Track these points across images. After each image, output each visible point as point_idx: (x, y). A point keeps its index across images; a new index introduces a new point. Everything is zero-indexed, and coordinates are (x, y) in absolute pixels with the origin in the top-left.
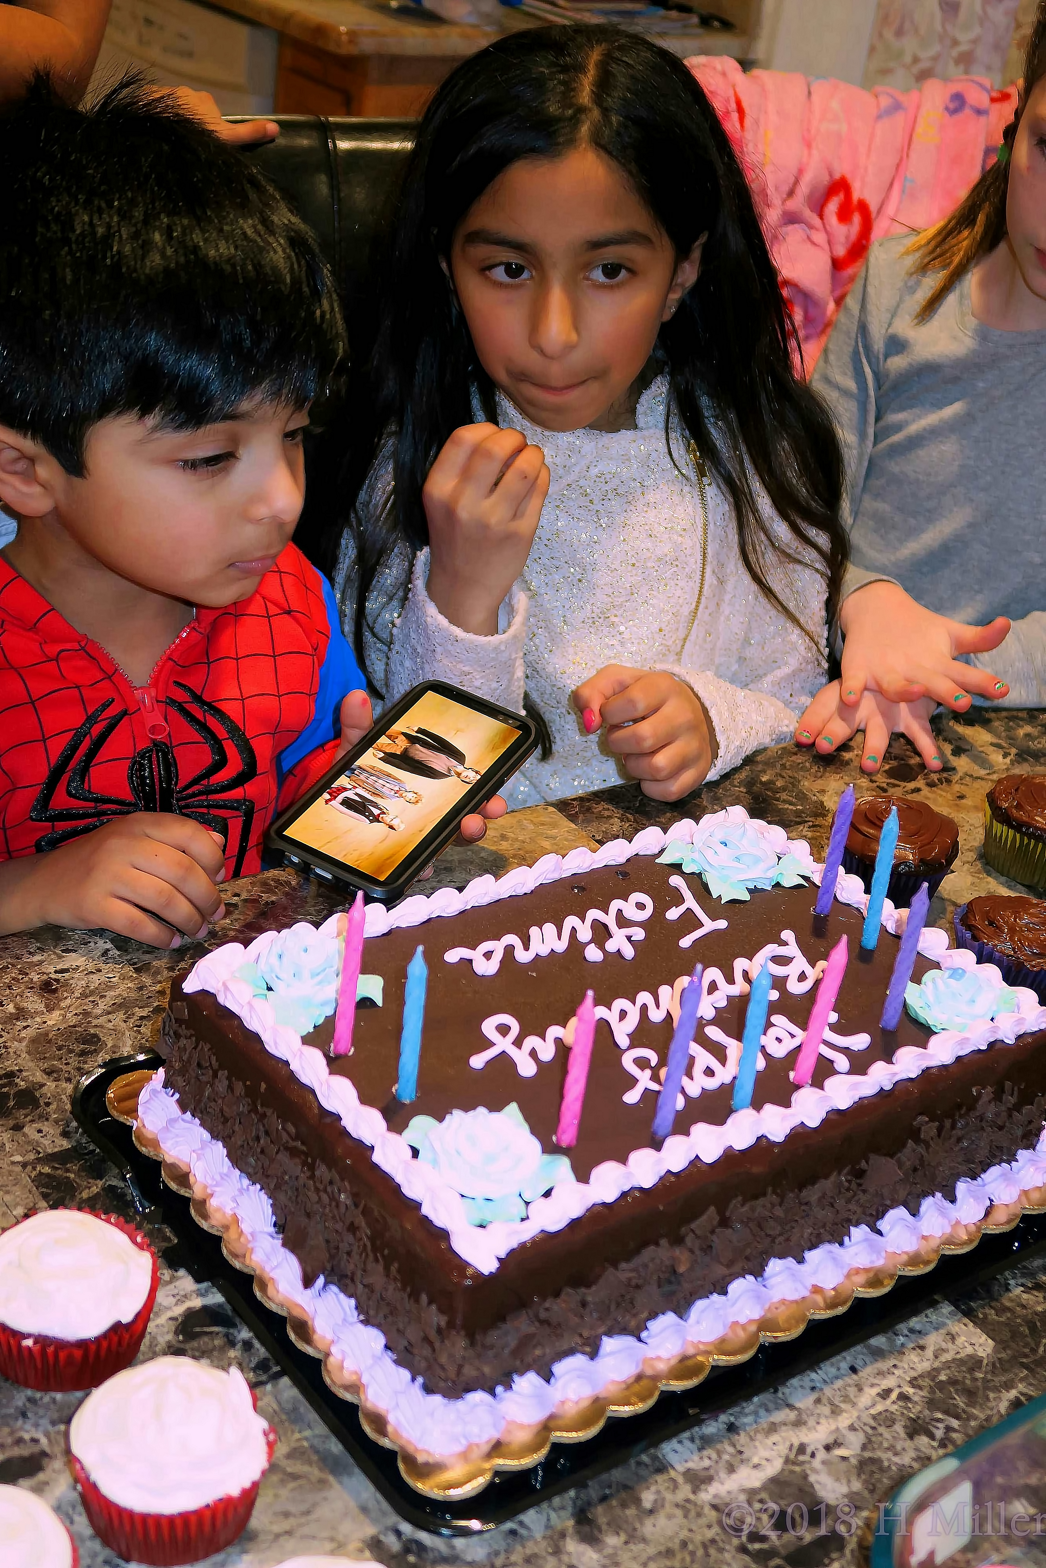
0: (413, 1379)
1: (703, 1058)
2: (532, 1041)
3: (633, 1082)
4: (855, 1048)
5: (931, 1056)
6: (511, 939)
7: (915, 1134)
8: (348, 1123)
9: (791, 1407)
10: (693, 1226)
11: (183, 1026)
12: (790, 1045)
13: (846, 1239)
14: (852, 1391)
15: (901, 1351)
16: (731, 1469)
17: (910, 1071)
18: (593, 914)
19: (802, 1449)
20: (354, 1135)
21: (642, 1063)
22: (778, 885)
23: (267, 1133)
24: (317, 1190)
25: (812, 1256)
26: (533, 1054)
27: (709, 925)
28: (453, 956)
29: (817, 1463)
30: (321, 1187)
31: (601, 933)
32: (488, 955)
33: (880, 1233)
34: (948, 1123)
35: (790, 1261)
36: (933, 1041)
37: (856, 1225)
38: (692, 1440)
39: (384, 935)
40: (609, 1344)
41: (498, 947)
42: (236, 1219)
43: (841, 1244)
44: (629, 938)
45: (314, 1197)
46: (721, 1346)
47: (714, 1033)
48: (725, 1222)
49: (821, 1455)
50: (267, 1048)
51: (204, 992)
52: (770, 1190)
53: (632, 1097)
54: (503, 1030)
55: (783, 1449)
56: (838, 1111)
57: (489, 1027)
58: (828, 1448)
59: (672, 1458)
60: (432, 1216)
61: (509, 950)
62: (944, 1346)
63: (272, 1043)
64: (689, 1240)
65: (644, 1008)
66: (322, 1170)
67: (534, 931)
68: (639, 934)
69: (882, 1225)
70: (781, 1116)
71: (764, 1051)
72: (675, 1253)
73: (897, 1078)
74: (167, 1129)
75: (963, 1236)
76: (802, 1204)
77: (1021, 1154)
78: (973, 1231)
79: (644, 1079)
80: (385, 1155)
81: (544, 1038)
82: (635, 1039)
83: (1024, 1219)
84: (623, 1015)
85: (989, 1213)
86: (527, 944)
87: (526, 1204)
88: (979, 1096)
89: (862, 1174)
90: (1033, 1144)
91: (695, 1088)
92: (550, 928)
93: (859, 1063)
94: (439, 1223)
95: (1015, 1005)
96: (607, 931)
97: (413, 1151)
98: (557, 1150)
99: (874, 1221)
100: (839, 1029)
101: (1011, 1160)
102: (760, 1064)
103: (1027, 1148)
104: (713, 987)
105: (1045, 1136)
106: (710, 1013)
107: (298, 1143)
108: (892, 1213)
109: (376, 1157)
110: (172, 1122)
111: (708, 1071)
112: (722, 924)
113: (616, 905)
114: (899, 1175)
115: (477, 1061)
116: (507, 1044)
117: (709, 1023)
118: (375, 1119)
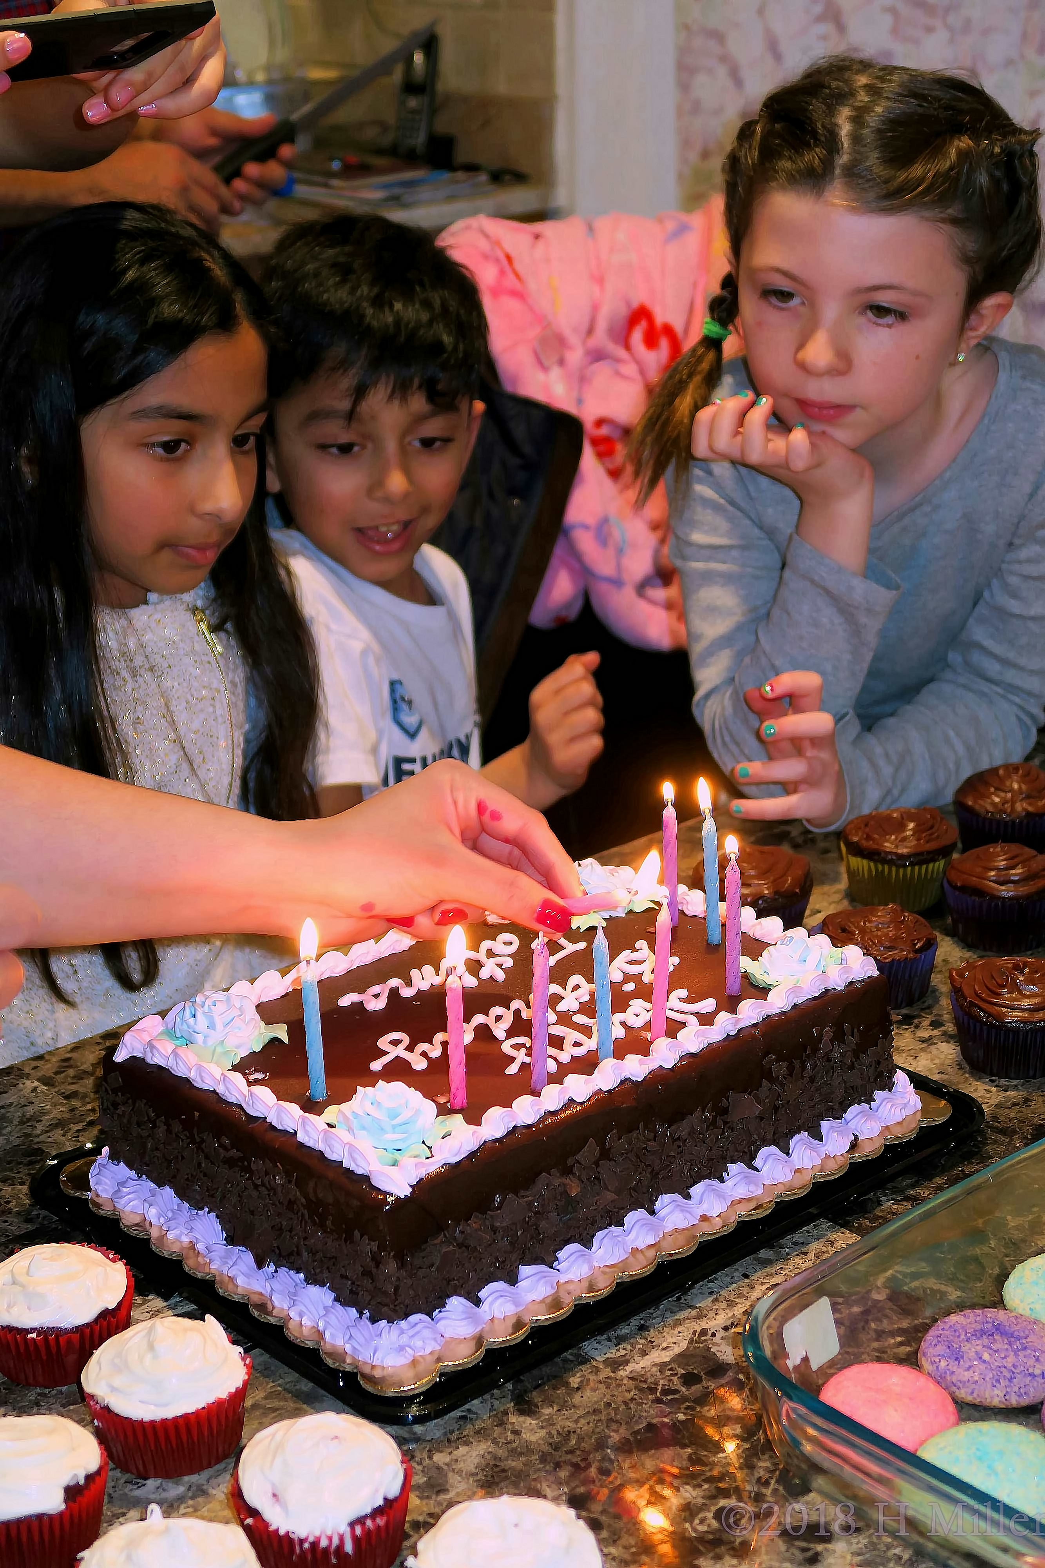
0: (361, 1314)
1: (571, 1035)
2: (424, 1046)
3: (513, 1059)
4: (704, 1011)
5: (771, 1006)
6: (394, 982)
7: (768, 1075)
8: (272, 1119)
9: (693, 1307)
10: (578, 1157)
11: (120, 1094)
12: (645, 1017)
13: (725, 1174)
14: (745, 1290)
15: (787, 1258)
16: (644, 1353)
17: (751, 1018)
19: (704, 1332)
20: (280, 1128)
21: (517, 1047)
22: (631, 911)
23: (207, 1157)
24: (256, 1187)
25: (696, 1190)
26: (424, 1054)
27: (570, 948)
28: (345, 1001)
29: (717, 1340)
30: (259, 1182)
31: (474, 966)
32: (376, 996)
33: (756, 1169)
34: (797, 1063)
35: (677, 1196)
36: (770, 994)
37: (734, 1162)
38: (609, 1340)
39: (282, 997)
40: (525, 1271)
41: (384, 989)
42: (192, 1246)
43: (722, 1181)
44: (500, 966)
45: (255, 1194)
46: (623, 1265)
47: (580, 1019)
48: (605, 1154)
49: (721, 1333)
50: (195, 1084)
51: (133, 1059)
52: (641, 1125)
53: (513, 1069)
54: (396, 1043)
55: (688, 1335)
56: (692, 1055)
57: (383, 1043)
58: (726, 1329)
59: (592, 1353)
60: (353, 1167)
61: (394, 992)
62: (824, 1249)
63: (198, 1079)
64: (576, 1171)
65: (517, 1012)
66: (257, 1165)
67: (415, 973)
68: (509, 963)
69: (758, 1163)
70: (641, 1063)
71: (623, 1024)
72: (568, 1181)
73: (741, 1025)
74: (119, 1190)
75: (832, 1166)
76: (674, 1141)
77: (878, 1095)
78: (841, 1160)
79: (521, 1057)
80: (306, 1132)
81: (431, 1043)
82: (510, 1034)
83: (888, 1148)
84: (499, 1018)
85: (854, 1146)
86: (409, 983)
87: (430, 1148)
88: (820, 1036)
89: (725, 1111)
90: (888, 1085)
91: (564, 1057)
92: (428, 969)
93: (706, 1020)
94: (359, 1171)
95: (843, 961)
96: (479, 964)
97: (330, 1126)
98: (452, 1111)
99: (748, 1159)
100: (688, 1000)
101: (870, 1100)
102: (619, 1032)
103: (882, 1089)
104: (576, 987)
105: (900, 1077)
106: (575, 1006)
107: (234, 1152)
108: (764, 1151)
109: (300, 1137)
110: (122, 1184)
111: (577, 1044)
112: (582, 945)
113: (486, 945)
114: (758, 1109)
115: (376, 1066)
116: (400, 1051)
117: (575, 1013)
118: (294, 1109)
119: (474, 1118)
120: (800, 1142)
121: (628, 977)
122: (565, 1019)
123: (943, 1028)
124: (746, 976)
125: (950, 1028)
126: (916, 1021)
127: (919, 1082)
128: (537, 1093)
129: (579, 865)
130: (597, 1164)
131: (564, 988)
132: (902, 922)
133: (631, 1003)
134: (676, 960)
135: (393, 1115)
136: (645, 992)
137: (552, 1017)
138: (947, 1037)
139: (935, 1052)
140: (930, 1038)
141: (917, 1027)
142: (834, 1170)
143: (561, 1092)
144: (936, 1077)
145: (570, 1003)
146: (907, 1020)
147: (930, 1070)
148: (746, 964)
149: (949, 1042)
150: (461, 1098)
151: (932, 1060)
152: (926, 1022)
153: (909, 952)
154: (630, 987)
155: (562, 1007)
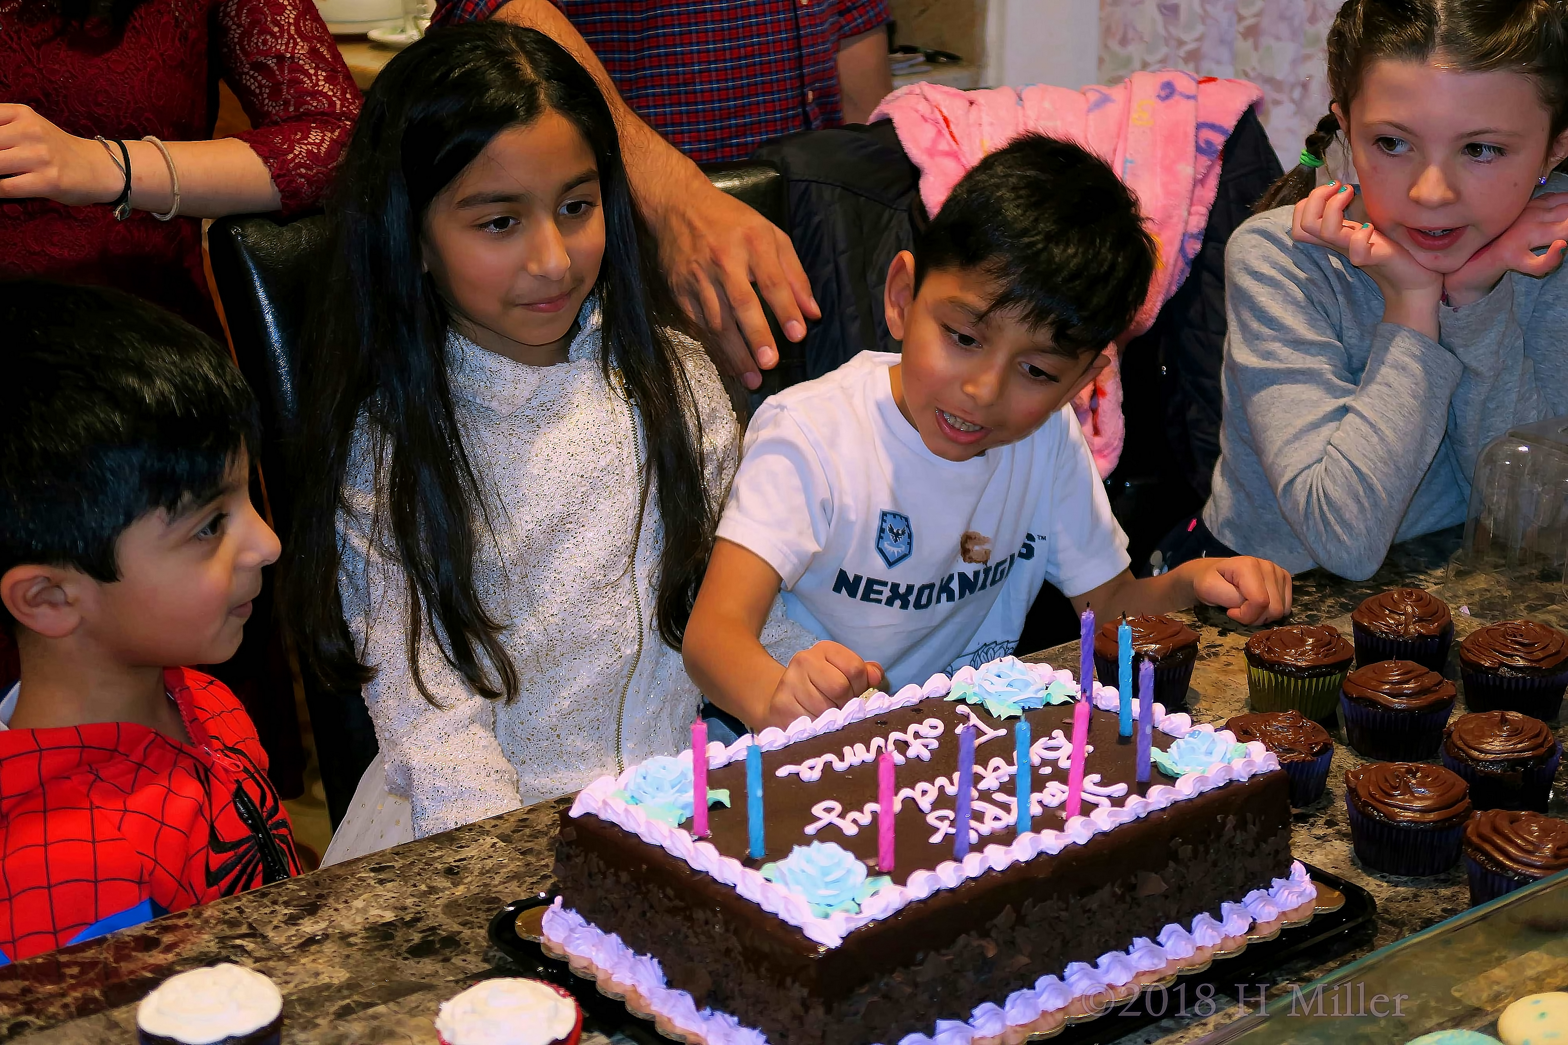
1: (991, 810)
2: (854, 815)
3: (937, 829)
4: (1116, 795)
5: (1179, 792)
6: (829, 757)
7: (1174, 856)
8: (713, 873)
10: (995, 921)
11: (573, 847)
12: (1061, 797)
13: (1131, 947)
17: (1160, 802)
18: (894, 736)
20: (720, 880)
21: (941, 819)
22: (1048, 704)
23: (651, 907)
24: (696, 935)
25: (1104, 961)
26: (855, 821)
27: (991, 733)
28: (783, 772)
30: (699, 931)
31: (903, 746)
32: (812, 768)
33: (1159, 944)
34: (1201, 848)
35: (1085, 965)
36: (1178, 782)
37: (1139, 936)
39: (725, 766)
40: (942, 1025)
41: (819, 763)
42: (634, 989)
43: (1128, 953)
44: (926, 746)
45: (695, 941)
46: (1034, 1025)
48: (1020, 920)
50: (644, 839)
51: (587, 815)
52: (1055, 896)
53: (936, 839)
54: (829, 810)
56: (1104, 834)
57: (817, 810)
60: (787, 919)
61: (828, 765)
63: (647, 834)
64: (993, 934)
65: (941, 788)
66: (700, 915)
67: (847, 750)
68: (935, 744)
70: (1057, 837)
71: (1040, 802)
72: (983, 943)
73: (1150, 809)
74: (570, 936)
75: (1232, 946)
76: (1085, 912)
77: (1276, 882)
78: (1240, 941)
79: (945, 828)
80: (745, 885)
81: (862, 812)
82: (935, 806)
83: (1284, 932)
84: (924, 793)
85: (1252, 928)
86: (842, 759)
87: (859, 905)
88: (1224, 824)
89: (1133, 887)
90: (1285, 874)
91: (986, 828)
92: (859, 747)
93: (1118, 802)
94: (792, 922)
95: (1247, 755)
96: (906, 744)
97: (768, 880)
98: (880, 874)
99: (1153, 934)
100: (1102, 784)
101: (1268, 886)
102: (1036, 810)
103: (1280, 877)
104: (996, 769)
105: (1297, 868)
106: (995, 785)
107: (678, 903)
108: (1168, 928)
109: (740, 890)
110: (572, 930)
111: (996, 819)
112: (1003, 732)
113: (913, 728)
114: (1164, 886)
115: (810, 830)
116: (833, 818)
117: (995, 791)
118: (735, 864)
119: (900, 880)
120: (1202, 921)
121: (1044, 762)
122: (985, 796)
123: (1336, 827)
124: (1155, 765)
125: (1344, 827)
126: (1312, 820)
127: (1316, 874)
128: (959, 860)
129: (1001, 661)
130: (1013, 929)
131: (986, 769)
132: (1301, 727)
133: (1047, 785)
134: (1090, 748)
135: (825, 872)
136: (1061, 776)
137: (975, 794)
138: (1341, 836)
139: (1329, 848)
140: (1325, 835)
141: (1312, 825)
142: (1232, 949)
143: (982, 861)
144: (1331, 871)
145: (990, 781)
146: (1302, 818)
147: (1324, 864)
148: (1156, 754)
149: (1342, 840)
150: (888, 862)
151: (1326, 855)
152: (1321, 822)
153: (1307, 755)
154: (1047, 770)
155: (982, 786)
